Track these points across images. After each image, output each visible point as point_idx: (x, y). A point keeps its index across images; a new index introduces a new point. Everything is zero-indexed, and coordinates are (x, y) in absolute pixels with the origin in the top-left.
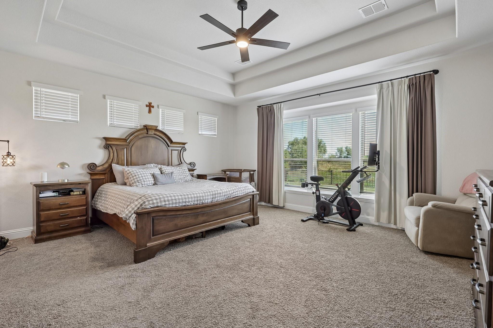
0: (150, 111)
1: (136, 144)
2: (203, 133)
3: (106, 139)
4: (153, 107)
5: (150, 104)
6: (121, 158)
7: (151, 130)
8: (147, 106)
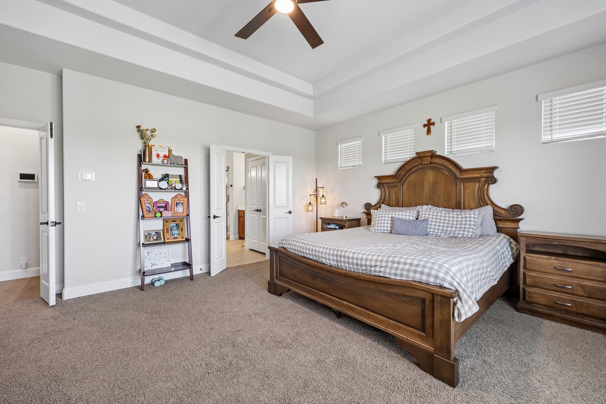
0: (429, 132)
1: (408, 179)
2: (557, 136)
3: (379, 178)
4: (433, 124)
5: (429, 121)
6: (392, 198)
7: (426, 158)
8: (425, 126)
